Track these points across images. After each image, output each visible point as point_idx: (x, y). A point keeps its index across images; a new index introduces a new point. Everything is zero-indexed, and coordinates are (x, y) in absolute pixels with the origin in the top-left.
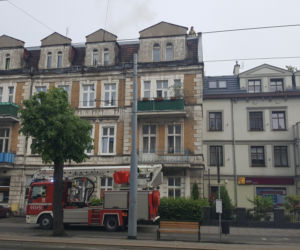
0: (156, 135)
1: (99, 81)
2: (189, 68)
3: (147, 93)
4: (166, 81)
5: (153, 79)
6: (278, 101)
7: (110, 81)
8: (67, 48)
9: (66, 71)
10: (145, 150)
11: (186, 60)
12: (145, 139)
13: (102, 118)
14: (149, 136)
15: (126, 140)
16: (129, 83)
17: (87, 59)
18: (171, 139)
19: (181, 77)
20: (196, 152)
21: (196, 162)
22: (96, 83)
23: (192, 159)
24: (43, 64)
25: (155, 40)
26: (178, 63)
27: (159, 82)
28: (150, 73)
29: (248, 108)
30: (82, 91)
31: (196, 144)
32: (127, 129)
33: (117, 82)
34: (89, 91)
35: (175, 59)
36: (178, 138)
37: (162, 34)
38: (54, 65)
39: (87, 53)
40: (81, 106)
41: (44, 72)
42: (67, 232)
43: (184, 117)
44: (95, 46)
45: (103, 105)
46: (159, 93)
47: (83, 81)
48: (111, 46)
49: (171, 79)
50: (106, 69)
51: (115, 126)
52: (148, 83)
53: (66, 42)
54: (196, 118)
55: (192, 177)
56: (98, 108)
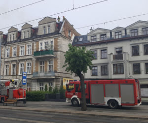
0: (44, 65)
2: (56, 35)
3: (41, 48)
4: (48, 42)
5: (43, 42)
7: (29, 44)
8: (16, 32)
9: (15, 42)
10: (41, 72)
11: (55, 32)
12: (41, 67)
14: (42, 65)
15: (34, 68)
16: (35, 44)
17: (22, 36)
18: (50, 66)
19: (53, 40)
21: (58, 75)
22: (24, 45)
23: (56, 74)
24: (9, 40)
25: (44, 25)
26: (52, 34)
27: (45, 43)
28: (42, 39)
30: (20, 49)
31: (58, 68)
32: (34, 63)
33: (31, 44)
34: (23, 49)
35: (51, 32)
37: (46, 22)
38: (12, 40)
39: (22, 34)
40: (20, 55)
41: (9, 43)
44: (24, 30)
45: (27, 54)
46: (46, 47)
47: (21, 45)
48: (29, 29)
49: (49, 41)
50: (28, 39)
51: (31, 62)
52: (41, 44)
53: (16, 30)
54: (58, 57)
55: (56, 82)
56: (26, 56)
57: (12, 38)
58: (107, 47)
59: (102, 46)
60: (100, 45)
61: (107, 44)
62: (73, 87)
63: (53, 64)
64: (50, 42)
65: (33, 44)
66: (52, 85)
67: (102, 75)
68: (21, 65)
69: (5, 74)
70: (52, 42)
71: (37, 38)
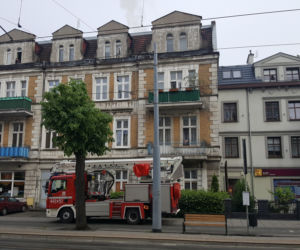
0: (171, 128)
1: (112, 73)
2: (204, 58)
4: (180, 72)
5: (167, 70)
6: (295, 91)
7: (122, 74)
8: (79, 40)
9: (79, 64)
10: (162, 144)
11: (201, 50)
12: (161, 131)
13: (115, 111)
14: (164, 128)
15: (140, 133)
16: (142, 74)
17: (99, 51)
18: (186, 131)
19: (196, 67)
20: (213, 144)
21: (212, 154)
22: (108, 76)
23: (208, 151)
24: (55, 58)
25: (169, 30)
27: (172, 73)
28: (164, 64)
29: (264, 98)
30: (95, 84)
31: (212, 135)
32: (141, 121)
33: (130, 74)
34: (102, 84)
35: (189, 49)
36: (194, 130)
38: (66, 58)
39: (99, 46)
41: (56, 66)
42: (90, 226)
43: (199, 108)
44: (107, 38)
45: (116, 97)
46: (173, 84)
47: (96, 74)
48: (123, 38)
49: (185, 69)
50: (118, 61)
51: (129, 119)
52: (162, 74)
54: (212, 109)
55: (209, 169)
56: (112, 101)
64: (186, 74)
66: (195, 176)
70: (191, 71)
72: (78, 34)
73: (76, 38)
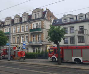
0: (36, 37)
2: (42, 19)
3: (34, 27)
4: (37, 23)
5: (35, 23)
7: (27, 25)
9: (19, 23)
10: (34, 41)
11: (42, 17)
12: (34, 38)
13: (25, 34)
14: (34, 37)
15: (29, 39)
16: (30, 25)
17: (22, 20)
18: (39, 38)
20: (44, 41)
22: (24, 26)
23: (43, 43)
24: (15, 23)
25: (35, 13)
26: (40, 19)
27: (36, 24)
28: (34, 22)
30: (22, 28)
31: (44, 39)
32: (30, 36)
35: (40, 17)
37: (37, 11)
38: (17, 22)
40: (22, 31)
44: (24, 17)
46: (36, 27)
47: (22, 25)
48: (27, 16)
50: (26, 22)
51: (28, 36)
52: (34, 24)
53: (19, 16)
54: (44, 32)
55: (43, 47)
56: (25, 32)
57: (17, 21)
58: (74, 26)
59: (71, 25)
60: (70, 25)
61: (74, 24)
62: (52, 50)
63: (41, 37)
64: (39, 23)
65: (29, 24)
66: (40, 49)
67: (71, 43)
68: (22, 37)
69: (13, 43)
70: (40, 23)
71: (31, 21)
72: (19, 17)
73: (18, 17)
